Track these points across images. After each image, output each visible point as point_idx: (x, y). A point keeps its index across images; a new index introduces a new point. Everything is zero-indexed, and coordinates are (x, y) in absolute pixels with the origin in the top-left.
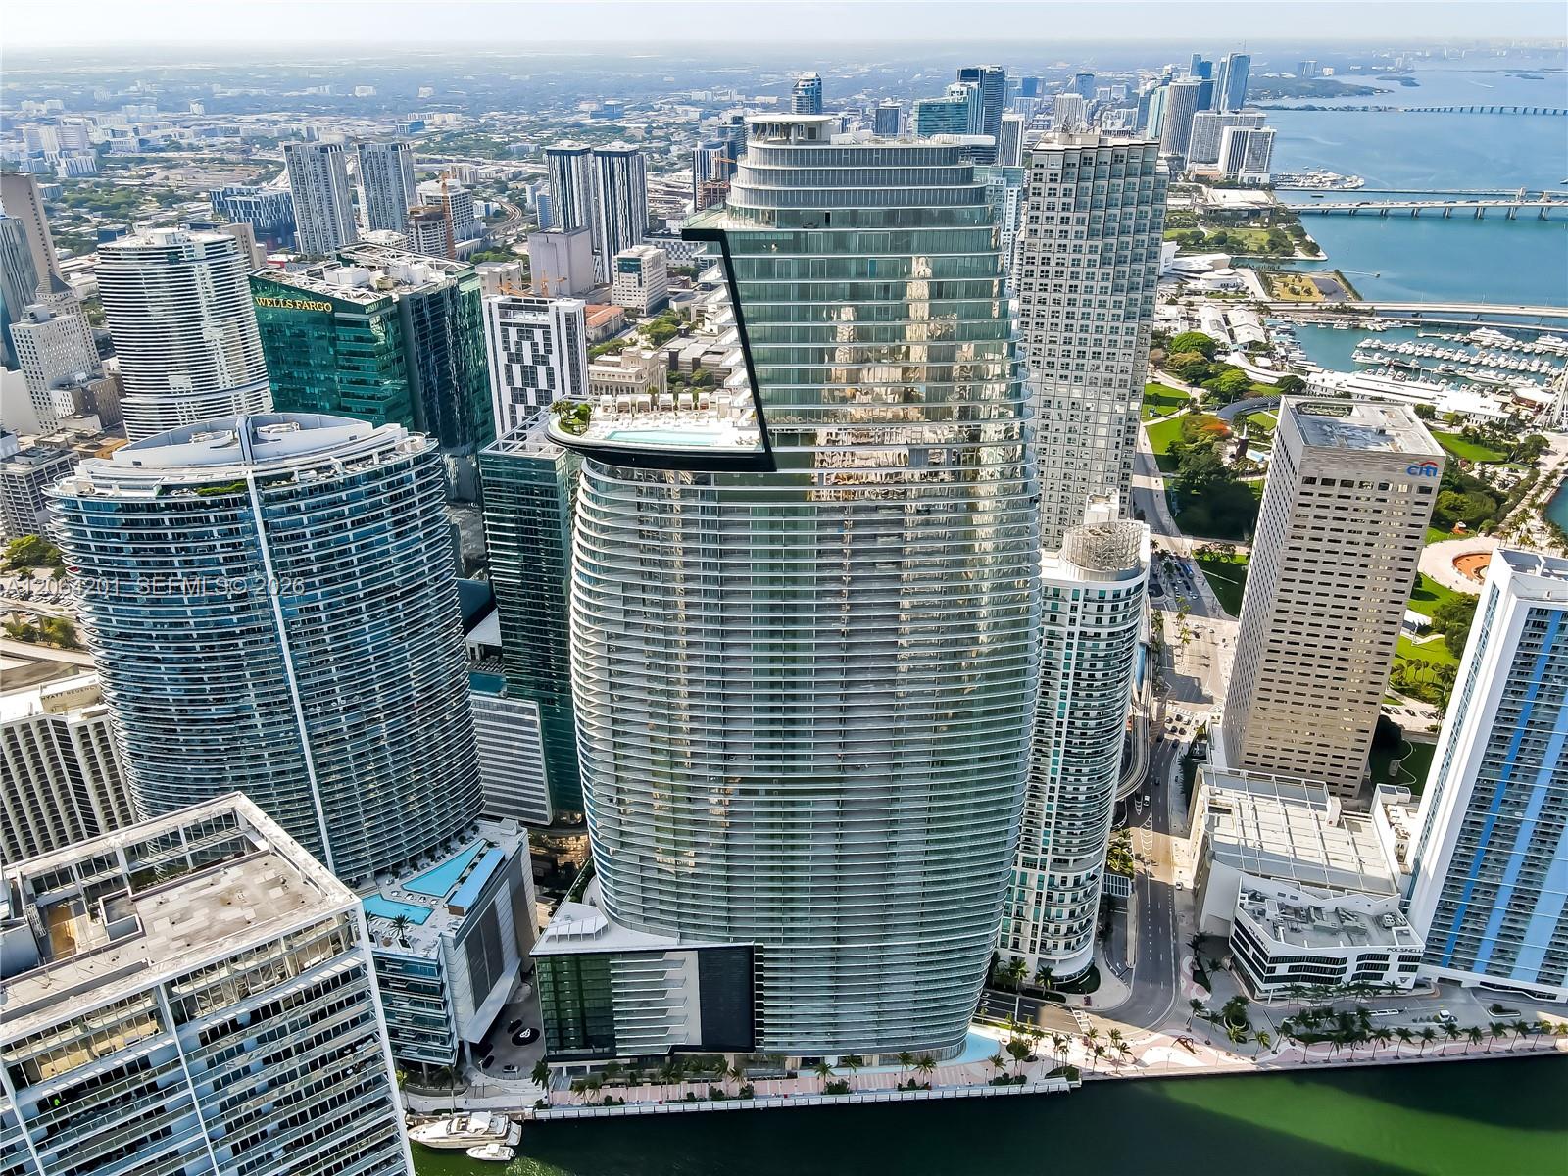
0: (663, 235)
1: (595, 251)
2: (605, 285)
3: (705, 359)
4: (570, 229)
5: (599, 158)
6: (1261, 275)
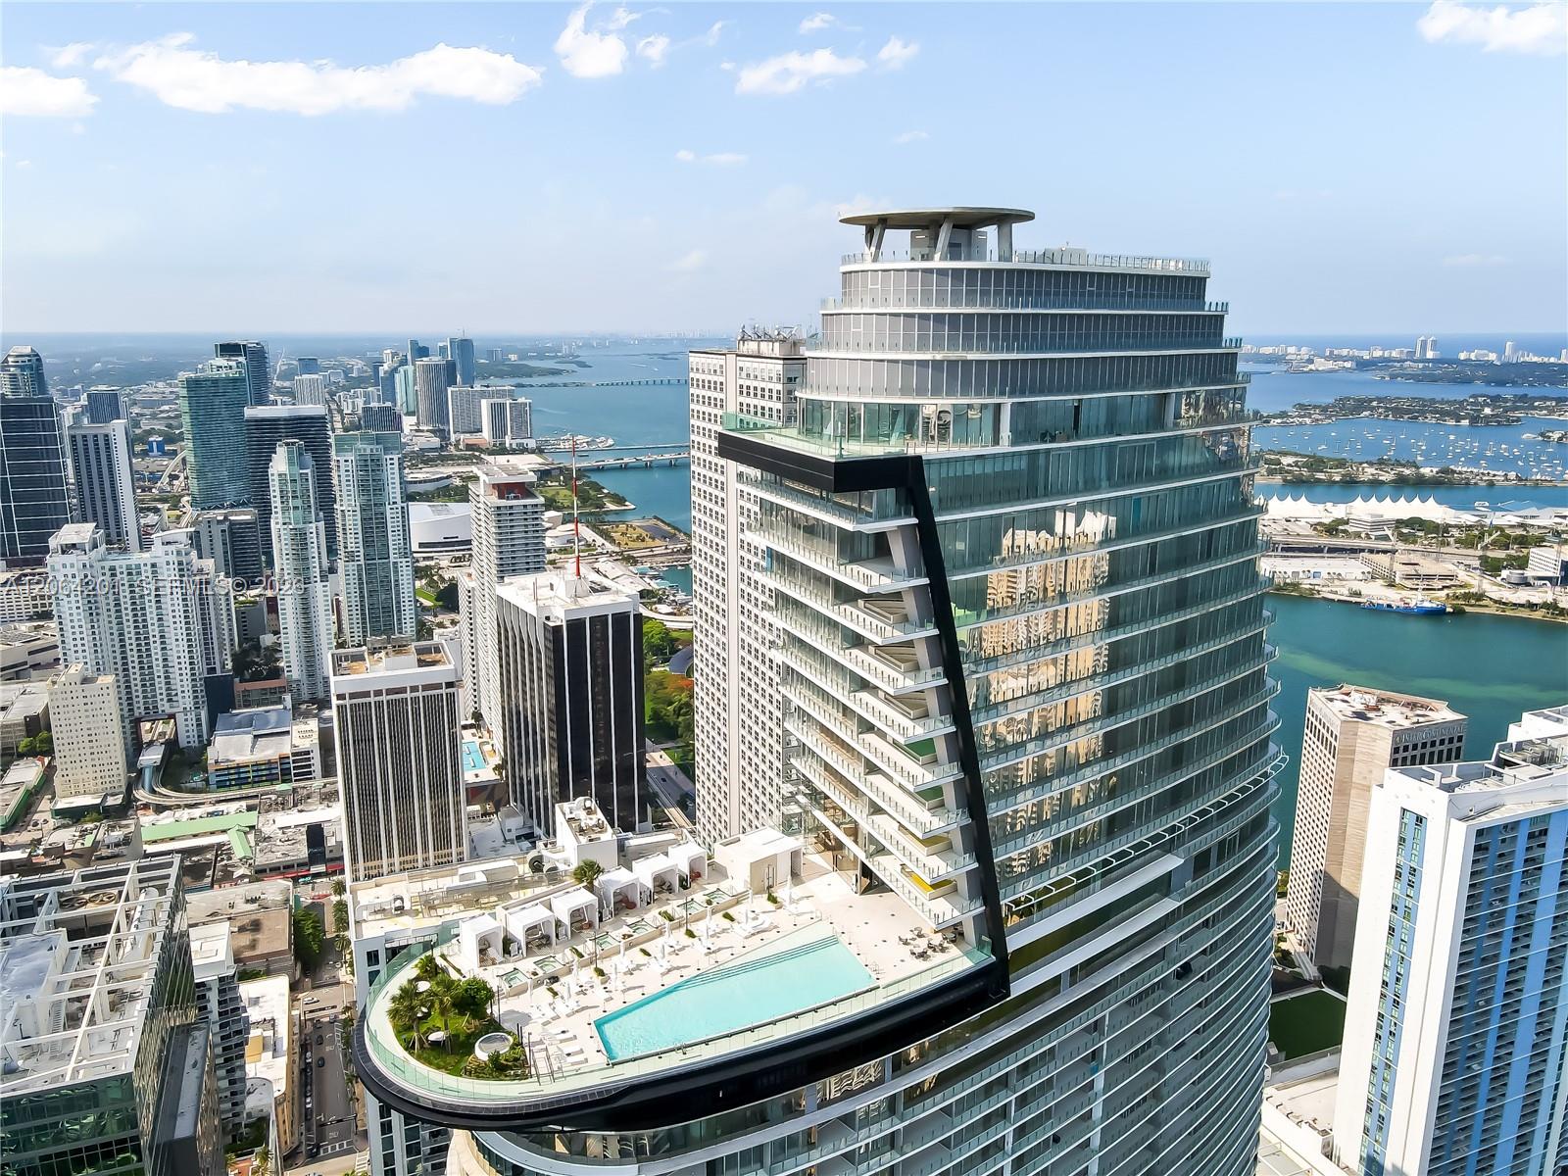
6: (595, 528)
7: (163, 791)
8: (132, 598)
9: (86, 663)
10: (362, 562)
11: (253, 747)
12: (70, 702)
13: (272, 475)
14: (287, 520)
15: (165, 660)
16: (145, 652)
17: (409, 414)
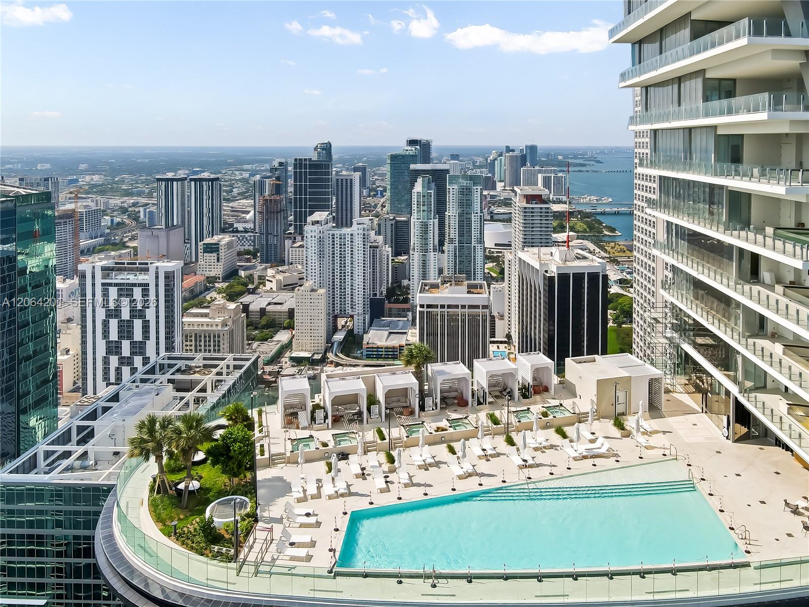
0: (233, 232)
1: (187, 240)
2: (193, 263)
3: (269, 308)
4: (169, 227)
5: (193, 183)
6: (596, 243)
7: (341, 355)
8: (340, 251)
9: (315, 282)
10: (457, 245)
11: (387, 338)
12: (304, 301)
13: (414, 193)
14: (419, 217)
15: (352, 285)
16: (343, 281)
17: (500, 181)
